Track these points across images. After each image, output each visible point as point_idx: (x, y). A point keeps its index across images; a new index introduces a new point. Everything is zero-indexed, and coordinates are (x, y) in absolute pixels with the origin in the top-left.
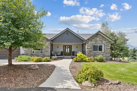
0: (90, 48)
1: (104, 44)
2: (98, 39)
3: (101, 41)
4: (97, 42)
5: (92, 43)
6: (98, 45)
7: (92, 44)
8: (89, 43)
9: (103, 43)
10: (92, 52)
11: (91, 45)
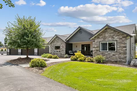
0: (97, 47)
1: (117, 41)
2: (107, 35)
3: (112, 37)
4: (105, 39)
5: (99, 40)
6: (108, 42)
7: (100, 42)
8: (96, 41)
9: (114, 40)
10: (100, 51)
11: (98, 43)
